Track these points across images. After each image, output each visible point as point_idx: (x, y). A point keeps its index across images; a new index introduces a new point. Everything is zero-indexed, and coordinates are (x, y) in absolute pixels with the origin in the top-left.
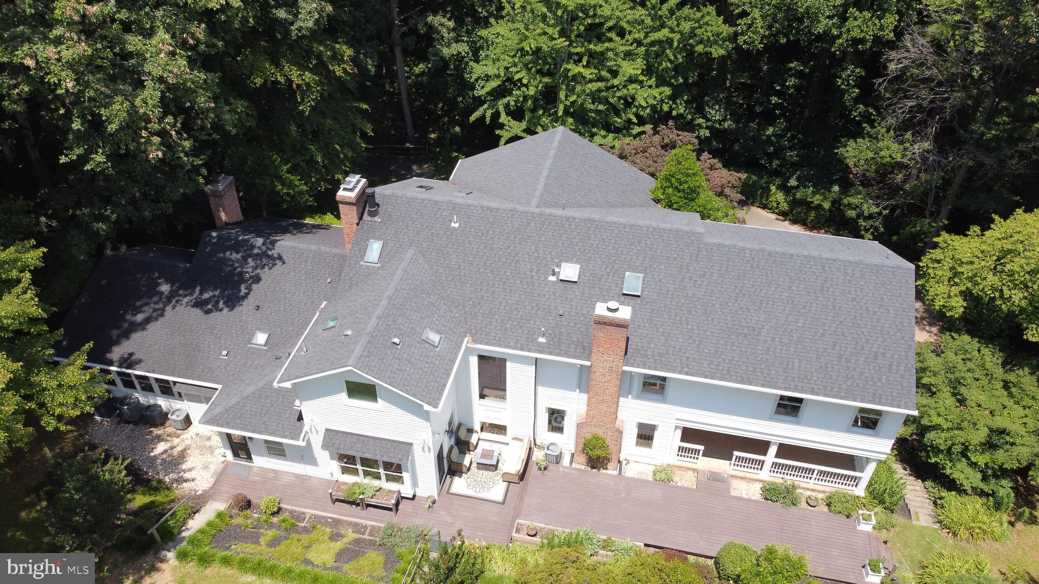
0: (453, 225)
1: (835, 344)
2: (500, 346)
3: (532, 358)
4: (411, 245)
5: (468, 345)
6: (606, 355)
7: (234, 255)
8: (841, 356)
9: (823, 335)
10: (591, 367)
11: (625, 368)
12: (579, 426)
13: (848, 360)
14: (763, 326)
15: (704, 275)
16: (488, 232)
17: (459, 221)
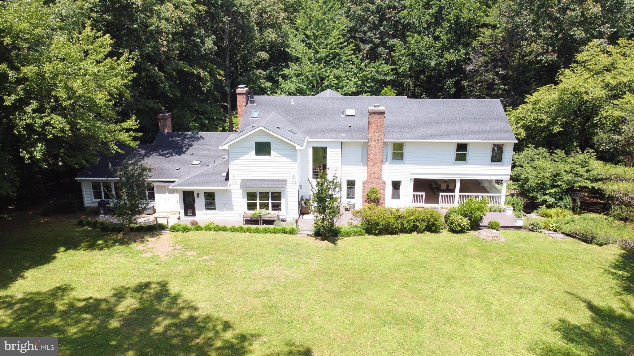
0: (291, 103)
1: (475, 124)
2: (324, 139)
3: (339, 142)
4: (273, 111)
5: (309, 139)
6: (375, 133)
7: (177, 138)
8: (479, 128)
9: (469, 122)
10: (368, 142)
11: (385, 140)
12: (364, 183)
13: (482, 129)
14: (442, 122)
15: (411, 109)
16: (309, 104)
17: (294, 102)
